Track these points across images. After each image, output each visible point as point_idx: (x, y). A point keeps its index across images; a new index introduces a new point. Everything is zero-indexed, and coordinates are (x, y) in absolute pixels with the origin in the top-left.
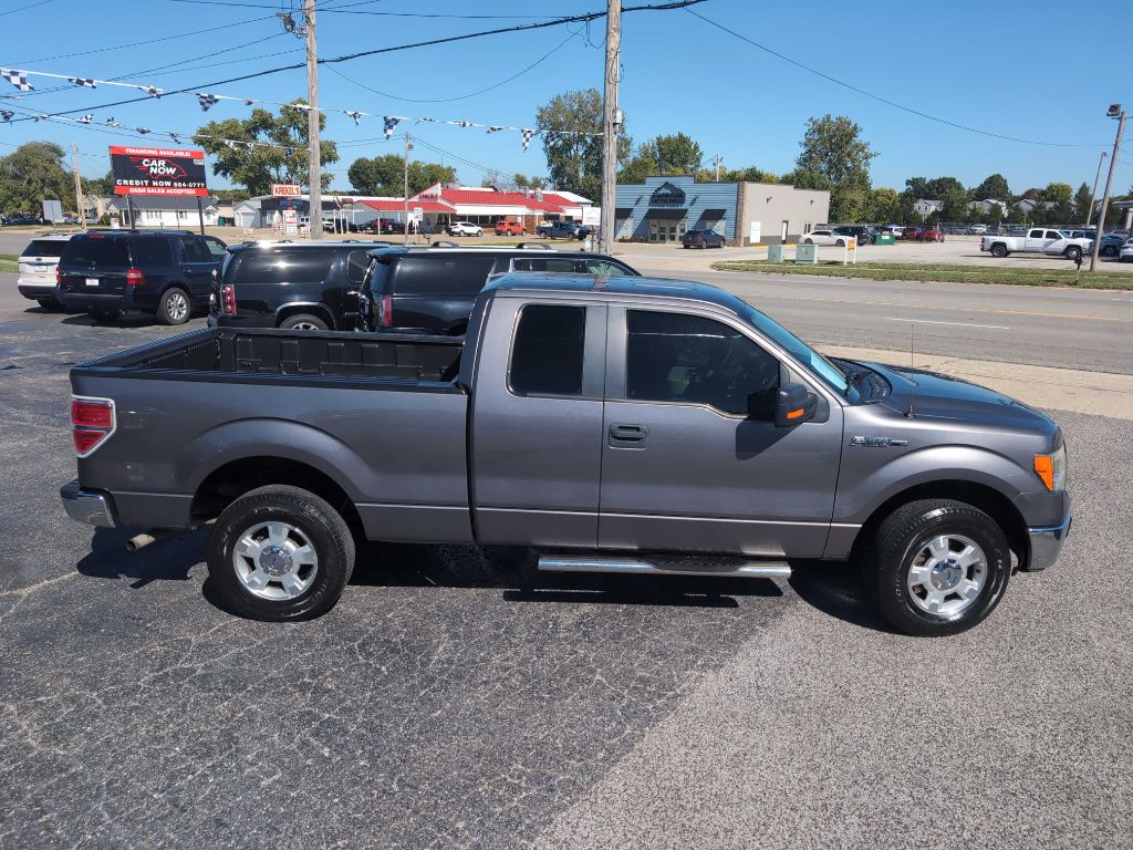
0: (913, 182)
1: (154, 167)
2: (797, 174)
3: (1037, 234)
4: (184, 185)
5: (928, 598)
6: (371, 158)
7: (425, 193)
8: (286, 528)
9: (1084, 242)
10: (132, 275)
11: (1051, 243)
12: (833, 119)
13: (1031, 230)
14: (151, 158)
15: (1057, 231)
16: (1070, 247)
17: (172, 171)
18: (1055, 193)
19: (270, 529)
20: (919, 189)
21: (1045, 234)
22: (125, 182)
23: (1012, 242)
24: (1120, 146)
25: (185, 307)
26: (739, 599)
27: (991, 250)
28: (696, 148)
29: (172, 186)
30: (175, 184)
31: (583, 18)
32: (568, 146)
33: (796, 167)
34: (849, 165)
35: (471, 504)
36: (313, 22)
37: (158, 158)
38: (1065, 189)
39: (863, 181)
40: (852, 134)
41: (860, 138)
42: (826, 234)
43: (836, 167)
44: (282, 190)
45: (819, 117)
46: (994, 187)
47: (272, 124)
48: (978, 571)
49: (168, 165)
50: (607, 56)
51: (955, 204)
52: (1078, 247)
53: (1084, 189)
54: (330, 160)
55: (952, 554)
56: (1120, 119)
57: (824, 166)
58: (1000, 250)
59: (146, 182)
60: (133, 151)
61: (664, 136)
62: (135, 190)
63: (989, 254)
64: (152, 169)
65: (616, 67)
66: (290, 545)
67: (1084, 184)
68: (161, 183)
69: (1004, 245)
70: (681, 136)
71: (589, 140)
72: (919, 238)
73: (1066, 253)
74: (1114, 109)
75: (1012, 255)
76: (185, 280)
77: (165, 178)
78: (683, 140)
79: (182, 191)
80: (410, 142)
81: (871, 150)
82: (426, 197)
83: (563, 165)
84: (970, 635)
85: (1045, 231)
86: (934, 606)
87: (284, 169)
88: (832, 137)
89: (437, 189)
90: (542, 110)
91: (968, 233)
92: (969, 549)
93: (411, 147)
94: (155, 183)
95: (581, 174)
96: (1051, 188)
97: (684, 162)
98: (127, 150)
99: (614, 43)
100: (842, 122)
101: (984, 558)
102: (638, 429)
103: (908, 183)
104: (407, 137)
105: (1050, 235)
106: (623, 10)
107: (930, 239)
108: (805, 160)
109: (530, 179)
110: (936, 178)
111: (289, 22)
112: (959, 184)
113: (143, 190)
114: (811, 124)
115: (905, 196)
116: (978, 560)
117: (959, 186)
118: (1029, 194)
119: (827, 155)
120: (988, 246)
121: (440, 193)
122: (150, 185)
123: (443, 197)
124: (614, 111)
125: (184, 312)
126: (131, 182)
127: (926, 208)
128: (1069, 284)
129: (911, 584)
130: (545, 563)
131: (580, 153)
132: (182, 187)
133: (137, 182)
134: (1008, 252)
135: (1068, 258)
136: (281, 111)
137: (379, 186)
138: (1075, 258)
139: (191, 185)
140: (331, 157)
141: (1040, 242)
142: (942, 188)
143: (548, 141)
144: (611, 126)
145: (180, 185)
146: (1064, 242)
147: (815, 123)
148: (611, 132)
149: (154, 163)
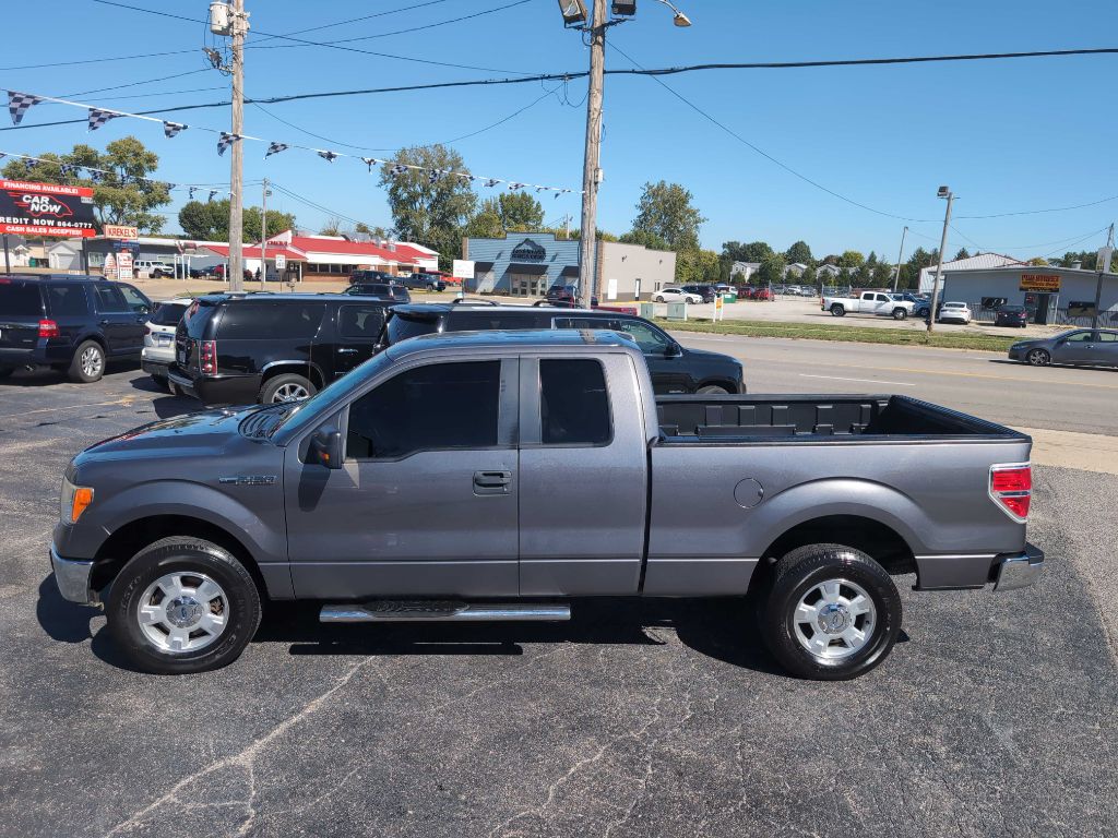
0: (729, 245)
1: (36, 203)
2: (636, 234)
3: (868, 297)
4: (69, 224)
6: (205, 200)
7: (273, 240)
9: (908, 305)
10: (45, 327)
11: (881, 304)
12: (668, 185)
13: (864, 293)
14: (33, 193)
15: (885, 295)
16: (897, 309)
17: (56, 209)
18: (845, 261)
20: (736, 253)
21: (875, 297)
23: (849, 303)
24: (949, 222)
25: (99, 362)
27: (831, 310)
28: (538, 206)
29: (55, 226)
30: (59, 224)
31: (562, 77)
32: (413, 199)
33: (633, 228)
34: (681, 228)
36: (242, 60)
37: (40, 194)
38: (858, 257)
39: (695, 243)
40: (685, 201)
41: (692, 204)
42: (676, 292)
43: (669, 229)
45: (655, 183)
46: (799, 252)
47: (97, 162)
49: (52, 202)
50: (589, 116)
51: (773, 267)
52: (903, 309)
53: (872, 257)
54: (161, 202)
56: (949, 199)
57: (658, 228)
58: (838, 310)
59: (26, 220)
60: (11, 186)
61: (507, 194)
62: (13, 229)
63: (829, 313)
64: (33, 206)
65: (597, 128)
68: (43, 222)
69: (841, 305)
70: (523, 194)
71: (434, 194)
72: (753, 297)
73: (895, 314)
74: (943, 190)
75: (847, 314)
76: (100, 331)
77: (47, 216)
78: (526, 198)
79: (67, 231)
80: (268, 188)
81: (701, 215)
82: (275, 244)
83: (407, 218)
85: (876, 294)
88: (665, 202)
89: (287, 237)
90: (387, 163)
91: (785, 293)
93: (269, 193)
94: (36, 222)
95: (426, 227)
96: (845, 255)
97: (526, 219)
98: (5, 185)
99: (596, 104)
100: (676, 190)
103: (724, 246)
104: (265, 183)
105: (880, 297)
106: (604, 72)
107: (763, 298)
108: (642, 221)
109: (373, 231)
110: (749, 242)
111: (216, 60)
112: (770, 248)
113: (22, 229)
114: (647, 189)
115: (723, 257)
117: (769, 250)
118: (828, 260)
119: (660, 218)
120: (828, 306)
121: (290, 241)
122: (31, 224)
123: (293, 244)
124: (597, 169)
125: (99, 368)
126: (8, 220)
127: (748, 270)
128: (921, 343)
131: (426, 206)
132: (67, 227)
133: (15, 220)
134: (845, 312)
135: (896, 319)
136: (109, 149)
137: (213, 230)
138: (902, 319)
139: (76, 225)
140: (163, 200)
141: (872, 304)
142: (756, 252)
143: (393, 192)
144: (593, 185)
145: (64, 224)
146: (891, 304)
147: (650, 187)
148: (593, 190)
149: (36, 199)
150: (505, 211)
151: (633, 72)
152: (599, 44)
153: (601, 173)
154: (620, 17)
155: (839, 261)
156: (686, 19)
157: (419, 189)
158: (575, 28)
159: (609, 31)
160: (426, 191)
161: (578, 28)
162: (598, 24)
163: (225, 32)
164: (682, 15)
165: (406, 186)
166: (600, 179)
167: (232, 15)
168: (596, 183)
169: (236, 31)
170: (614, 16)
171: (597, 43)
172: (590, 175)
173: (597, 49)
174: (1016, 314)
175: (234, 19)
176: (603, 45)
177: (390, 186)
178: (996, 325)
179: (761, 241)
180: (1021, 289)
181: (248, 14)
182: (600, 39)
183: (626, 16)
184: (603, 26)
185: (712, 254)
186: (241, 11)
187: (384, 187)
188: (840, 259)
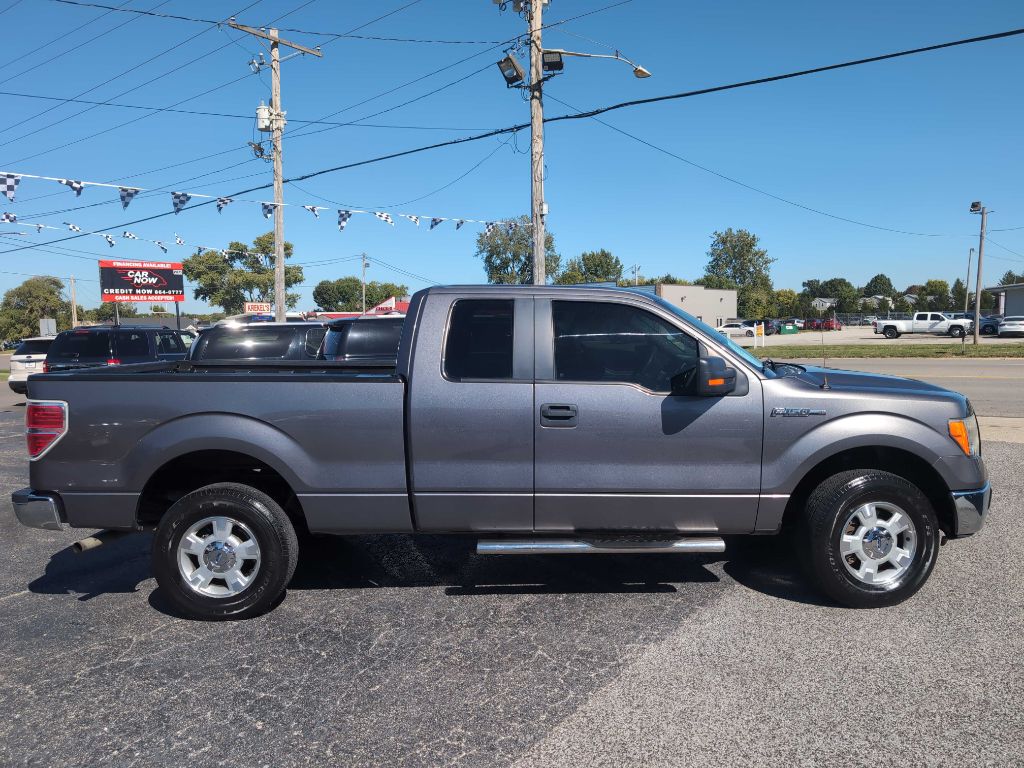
0: (809, 284)
1: (138, 277)
2: (707, 278)
3: (922, 318)
4: (164, 292)
5: (862, 568)
6: (333, 279)
7: (381, 306)
8: (229, 523)
9: (965, 322)
11: (936, 324)
12: (734, 232)
13: (916, 315)
14: (135, 269)
15: (940, 314)
16: (953, 327)
17: (154, 280)
18: (934, 288)
19: (214, 523)
20: (815, 290)
21: (929, 317)
22: (112, 291)
23: (901, 325)
24: (984, 235)
26: (677, 586)
27: (884, 333)
28: (617, 261)
29: (153, 294)
30: (156, 292)
31: (511, 130)
32: (505, 264)
33: (705, 273)
34: (752, 270)
35: (410, 489)
36: (280, 149)
37: (141, 270)
38: (943, 285)
39: (765, 283)
40: (751, 245)
41: (759, 247)
42: (737, 326)
43: (741, 272)
44: (253, 308)
45: (722, 231)
46: (880, 284)
47: (247, 254)
48: (908, 539)
49: (150, 276)
50: (532, 160)
51: (848, 300)
52: (960, 327)
53: (958, 284)
54: (295, 282)
55: (881, 523)
56: (982, 213)
57: (729, 272)
58: (893, 332)
59: (131, 290)
60: (119, 264)
61: (588, 253)
62: (120, 298)
63: (884, 336)
64: (136, 279)
65: (540, 169)
66: (234, 540)
67: (958, 280)
68: (144, 291)
69: (894, 327)
70: (603, 252)
71: (523, 259)
72: (818, 328)
73: (950, 332)
74: (975, 206)
75: (903, 336)
77: (147, 286)
78: (605, 255)
79: (162, 298)
80: (367, 261)
81: (769, 255)
82: (382, 309)
84: (909, 605)
85: (929, 314)
86: (869, 575)
87: (256, 292)
88: (734, 248)
89: (391, 303)
90: (481, 235)
92: (897, 517)
93: (367, 265)
94: (138, 291)
96: (929, 284)
97: (607, 274)
98: (114, 264)
99: (538, 147)
100: (742, 235)
101: (912, 525)
102: (567, 408)
103: (804, 284)
104: (364, 256)
105: (934, 317)
106: (544, 121)
107: (829, 328)
108: (714, 267)
110: (828, 279)
111: (259, 149)
113: (127, 298)
114: (716, 237)
115: (803, 296)
116: (906, 527)
117: (848, 285)
118: (911, 290)
119: (731, 262)
120: (880, 329)
121: (394, 306)
122: (134, 293)
123: (397, 310)
124: (541, 204)
126: (117, 291)
127: (822, 304)
128: (957, 355)
129: (844, 554)
130: (483, 547)
131: (516, 270)
132: (163, 294)
133: (123, 291)
134: (899, 334)
135: (953, 337)
136: (255, 243)
137: (340, 303)
138: (959, 336)
139: (170, 292)
140: (298, 280)
141: (925, 324)
142: (834, 288)
143: (488, 260)
144: (539, 217)
145: (160, 292)
146: (947, 323)
147: (719, 235)
148: (540, 221)
149: (138, 274)
150: (588, 270)
151: (567, 117)
152: (536, 98)
153: (545, 206)
154: (551, 72)
156: (645, 70)
157: (510, 255)
158: (515, 87)
159: (545, 86)
160: (516, 257)
161: (518, 86)
162: (534, 82)
163: (267, 129)
164: (640, 68)
165: (498, 254)
166: (545, 211)
167: (271, 114)
168: (542, 216)
169: (275, 127)
170: (545, 73)
171: (533, 97)
172: (536, 209)
173: (535, 102)
175: (273, 117)
176: (540, 99)
177: (485, 254)
179: (839, 277)
181: (285, 113)
182: (537, 94)
183: (556, 72)
184: (539, 82)
185: (791, 292)
186: (279, 111)
187: (480, 256)
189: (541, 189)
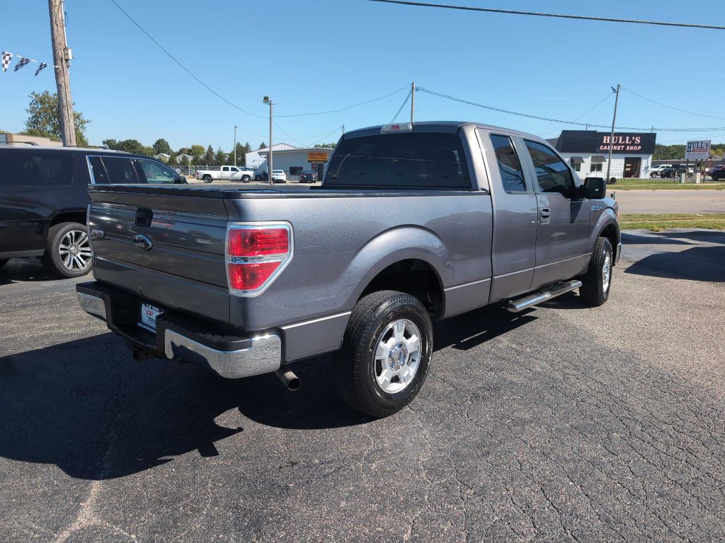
3: (226, 169)
9: (250, 173)
11: (234, 174)
13: (222, 167)
15: (236, 167)
16: (244, 176)
18: (194, 151)
20: (117, 146)
21: (230, 169)
23: (214, 174)
27: (203, 179)
33: (28, 127)
35: (492, 275)
38: (201, 149)
39: (82, 139)
45: (39, 92)
46: (161, 146)
52: (248, 176)
53: (210, 149)
56: (270, 104)
58: (208, 178)
65: (61, 15)
69: (209, 175)
74: (266, 98)
75: (213, 181)
85: (230, 167)
96: (193, 147)
102: (548, 210)
103: (104, 142)
105: (233, 169)
108: (34, 122)
110: (123, 140)
112: (140, 144)
114: (34, 97)
118: (182, 151)
119: (50, 119)
120: (201, 177)
124: (65, 49)
134: (212, 180)
135: (245, 182)
138: (248, 182)
141: (228, 174)
142: (130, 146)
144: (64, 61)
146: (240, 173)
147: (37, 96)
148: (65, 65)
153: (70, 52)
155: (190, 152)
166: (70, 57)
168: (67, 60)
172: (60, 53)
174: (310, 175)
178: (301, 182)
179: (132, 139)
180: (309, 161)
188: (190, 151)
189: (63, 35)
